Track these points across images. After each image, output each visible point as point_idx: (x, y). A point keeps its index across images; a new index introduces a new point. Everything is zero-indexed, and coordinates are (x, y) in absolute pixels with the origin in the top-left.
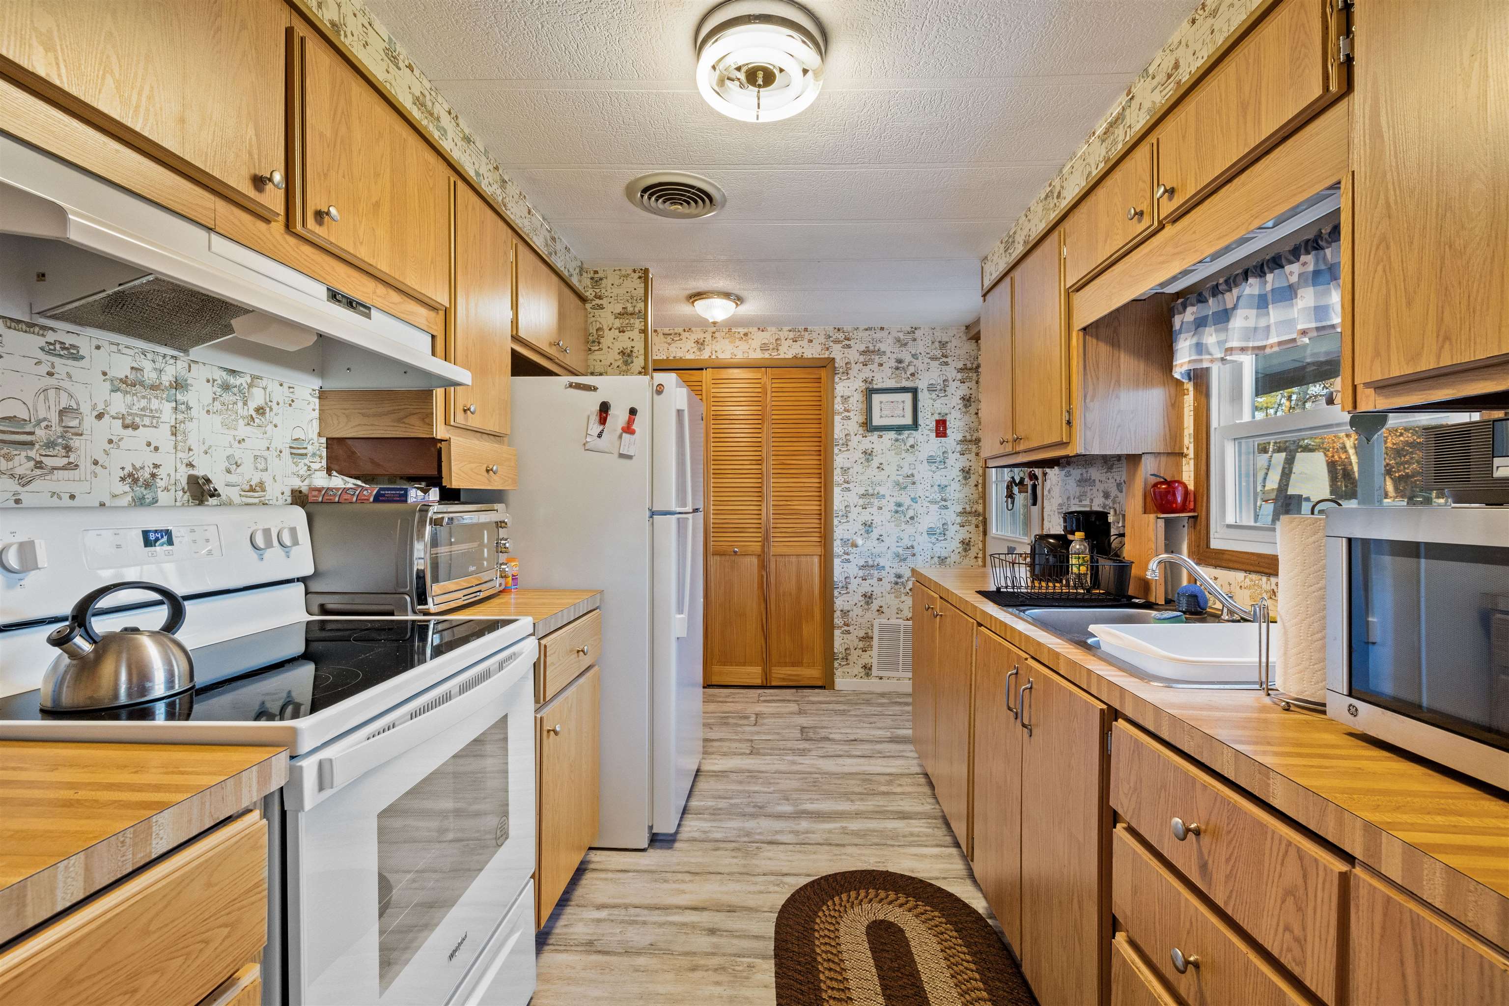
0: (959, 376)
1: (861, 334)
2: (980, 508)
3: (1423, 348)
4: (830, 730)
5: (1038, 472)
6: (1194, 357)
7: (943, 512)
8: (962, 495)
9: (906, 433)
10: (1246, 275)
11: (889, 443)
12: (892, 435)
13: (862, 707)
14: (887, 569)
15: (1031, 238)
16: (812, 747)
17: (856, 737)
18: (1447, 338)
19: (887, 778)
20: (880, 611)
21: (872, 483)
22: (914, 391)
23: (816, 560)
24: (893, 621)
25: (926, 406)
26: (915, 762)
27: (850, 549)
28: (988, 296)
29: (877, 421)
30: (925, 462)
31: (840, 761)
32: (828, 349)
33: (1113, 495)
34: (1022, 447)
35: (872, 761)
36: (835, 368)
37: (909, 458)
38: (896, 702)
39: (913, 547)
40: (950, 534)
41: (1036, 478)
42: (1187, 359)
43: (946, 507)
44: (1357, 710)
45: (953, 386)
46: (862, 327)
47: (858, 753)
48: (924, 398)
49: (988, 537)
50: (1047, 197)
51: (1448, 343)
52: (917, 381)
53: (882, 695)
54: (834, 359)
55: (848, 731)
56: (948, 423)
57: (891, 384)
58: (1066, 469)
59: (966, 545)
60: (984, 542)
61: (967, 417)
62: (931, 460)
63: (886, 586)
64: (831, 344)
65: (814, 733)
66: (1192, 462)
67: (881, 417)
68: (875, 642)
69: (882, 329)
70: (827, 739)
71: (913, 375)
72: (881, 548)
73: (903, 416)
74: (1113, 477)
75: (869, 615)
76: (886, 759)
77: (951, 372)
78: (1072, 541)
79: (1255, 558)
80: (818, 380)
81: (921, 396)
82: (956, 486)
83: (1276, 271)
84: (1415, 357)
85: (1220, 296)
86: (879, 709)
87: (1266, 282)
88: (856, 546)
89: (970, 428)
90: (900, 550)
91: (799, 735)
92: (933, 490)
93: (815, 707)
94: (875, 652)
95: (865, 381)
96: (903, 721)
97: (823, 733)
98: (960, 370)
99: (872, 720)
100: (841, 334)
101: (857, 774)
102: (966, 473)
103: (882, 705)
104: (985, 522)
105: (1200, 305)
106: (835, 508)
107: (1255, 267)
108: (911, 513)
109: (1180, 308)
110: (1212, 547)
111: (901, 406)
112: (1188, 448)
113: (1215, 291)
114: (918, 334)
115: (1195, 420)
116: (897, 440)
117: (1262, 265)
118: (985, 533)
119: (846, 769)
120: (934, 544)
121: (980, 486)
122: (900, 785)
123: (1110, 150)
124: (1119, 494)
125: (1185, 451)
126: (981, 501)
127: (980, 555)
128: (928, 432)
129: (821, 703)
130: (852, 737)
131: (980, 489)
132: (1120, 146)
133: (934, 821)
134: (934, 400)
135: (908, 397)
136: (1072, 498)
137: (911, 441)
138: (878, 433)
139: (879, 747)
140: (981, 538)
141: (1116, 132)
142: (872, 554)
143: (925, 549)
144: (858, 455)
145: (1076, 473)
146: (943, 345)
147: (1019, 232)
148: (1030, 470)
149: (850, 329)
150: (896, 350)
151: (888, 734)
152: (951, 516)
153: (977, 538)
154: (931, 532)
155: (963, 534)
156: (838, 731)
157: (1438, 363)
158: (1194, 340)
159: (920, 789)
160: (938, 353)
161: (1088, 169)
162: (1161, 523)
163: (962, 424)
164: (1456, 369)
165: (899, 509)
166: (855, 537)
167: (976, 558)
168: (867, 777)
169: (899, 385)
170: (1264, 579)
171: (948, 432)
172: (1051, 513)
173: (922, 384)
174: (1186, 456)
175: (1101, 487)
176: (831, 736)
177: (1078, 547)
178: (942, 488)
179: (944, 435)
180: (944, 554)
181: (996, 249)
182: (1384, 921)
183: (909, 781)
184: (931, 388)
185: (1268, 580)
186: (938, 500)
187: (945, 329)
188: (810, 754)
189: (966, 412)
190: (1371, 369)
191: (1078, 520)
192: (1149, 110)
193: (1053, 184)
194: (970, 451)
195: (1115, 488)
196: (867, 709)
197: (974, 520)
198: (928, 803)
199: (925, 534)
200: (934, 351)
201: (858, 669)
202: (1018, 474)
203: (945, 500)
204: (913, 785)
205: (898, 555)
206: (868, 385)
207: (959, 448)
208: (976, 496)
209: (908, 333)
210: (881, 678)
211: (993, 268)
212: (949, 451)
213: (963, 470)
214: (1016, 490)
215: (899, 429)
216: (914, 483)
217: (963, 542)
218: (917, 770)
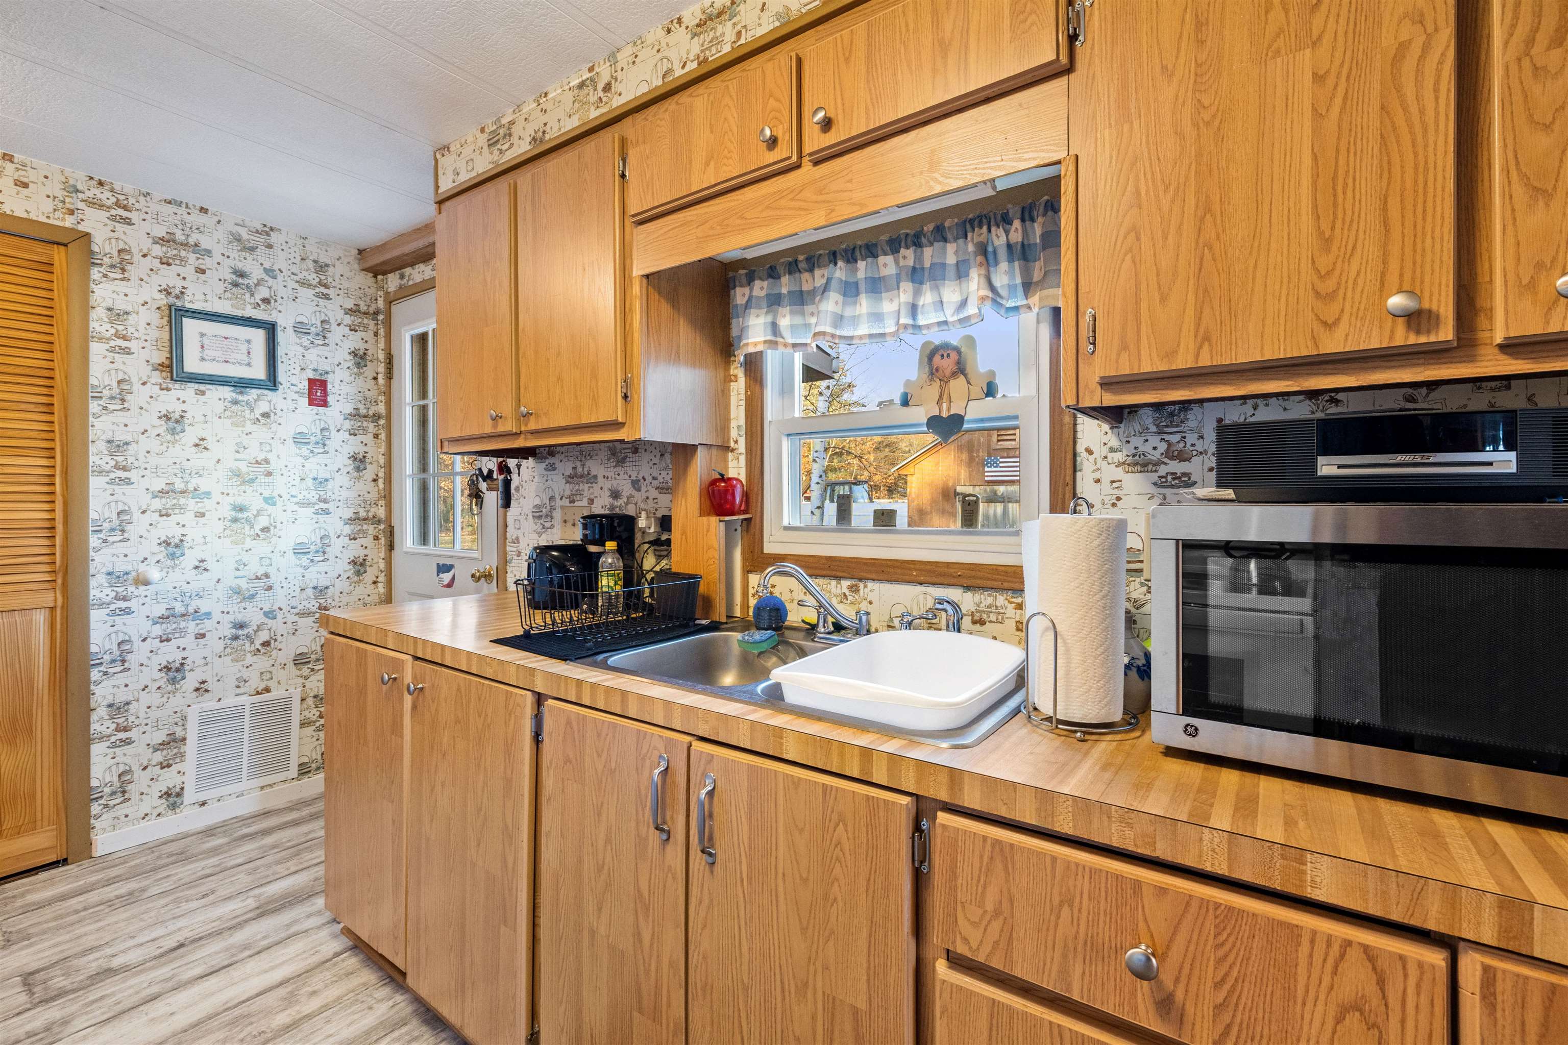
0: (348, 319)
1: (154, 207)
2: (381, 513)
3: (1178, 346)
4: (109, 951)
5: (512, 463)
6: (769, 338)
7: (322, 518)
8: (352, 494)
9: (254, 393)
10: (833, 258)
11: (220, 407)
12: (227, 392)
13: (171, 870)
14: (217, 616)
15: (547, 137)
16: (73, 1008)
17: (179, 937)
18: (1207, 338)
19: (282, 992)
20: (201, 689)
21: (183, 471)
22: (271, 329)
23: (40, 619)
24: (230, 701)
25: (291, 354)
26: (324, 933)
27: (131, 589)
28: (448, 204)
29: (192, 364)
30: (290, 441)
31: (159, 1008)
32: (71, 212)
33: (625, 494)
34: (532, 426)
35: (235, 973)
36: (92, 253)
37: (260, 433)
38: (243, 837)
39: (267, 576)
40: (331, 552)
41: (509, 471)
42: (762, 339)
43: (326, 512)
44: (1196, 729)
45: (337, 334)
46: (157, 195)
47: (198, 971)
48: (286, 341)
49: (396, 554)
50: (582, 85)
51: (1206, 344)
52: (274, 313)
53: (209, 832)
54: (87, 235)
55: (159, 932)
56: (329, 387)
57: (224, 307)
58: (547, 461)
59: (359, 565)
60: (388, 560)
61: (360, 382)
62: (300, 439)
63: (214, 644)
64: (81, 205)
65: (67, 975)
66: (743, 459)
67: (203, 359)
68: (191, 748)
69: (203, 210)
70: (110, 972)
71: (266, 301)
72: (204, 581)
73: (249, 365)
74: (626, 473)
75: (177, 701)
76: (263, 955)
77: (334, 310)
78: (599, 555)
79: (824, 561)
80: (47, 266)
81: (280, 336)
82: (343, 480)
83: (869, 260)
84: (1171, 354)
85: (797, 275)
86: (214, 860)
87: (856, 270)
88: (146, 583)
89: (365, 399)
90: (243, 584)
91: (23, 998)
92: (304, 485)
93: (48, 912)
94: (189, 764)
95: (167, 292)
96: (269, 866)
97: (92, 963)
98: (349, 312)
99: (203, 889)
100: (109, 194)
101: (210, 1017)
102: (359, 461)
103: (215, 851)
104: (390, 532)
105: (770, 280)
106: (93, 515)
107: (846, 251)
108: (263, 521)
109: (744, 280)
110: (766, 551)
111: (244, 348)
112: (736, 442)
113: (793, 268)
114: (274, 238)
115: (747, 411)
116: (236, 402)
117: (854, 249)
118: (391, 547)
119: (182, 1020)
120: (306, 568)
121: (381, 481)
122: (314, 993)
123: (709, 49)
124: (634, 493)
125: (732, 444)
126: (382, 502)
127: (382, 578)
128: (296, 396)
129: (63, 898)
130: (171, 943)
131: (381, 486)
132: (727, 48)
133: (404, 1030)
134: (306, 349)
135: (259, 336)
136: (558, 497)
137: (263, 407)
138: (196, 386)
139: (239, 937)
140: (382, 555)
141: (720, 28)
142: (183, 594)
143: (290, 577)
144: (151, 420)
145: (566, 467)
146: (321, 268)
147: (520, 123)
148: (501, 459)
149: (129, 188)
150: (234, 254)
151: (251, 903)
152: (335, 524)
153: (377, 555)
154: (300, 550)
155: (355, 550)
156: (131, 943)
157: (1197, 363)
158: (769, 319)
159: (355, 981)
160: (313, 278)
161: (666, 65)
162: (722, 525)
163: (352, 390)
164: (1215, 370)
165: (240, 515)
166: (142, 568)
167: (375, 583)
168: (237, 1012)
169: (239, 313)
170: (834, 582)
171: (329, 399)
172: (522, 518)
173: (284, 319)
174: (733, 450)
175: (607, 485)
176: (116, 963)
177: (610, 561)
178: (321, 483)
179: (325, 404)
180: (323, 582)
181: (470, 139)
182: (1546, 1017)
183: (328, 975)
184: (300, 329)
185: (838, 583)
186: (314, 500)
187: (324, 243)
188: (70, 1029)
189: (359, 374)
190: (1117, 362)
191: (601, 526)
192: (778, 16)
193: (597, 69)
194: (365, 431)
195: (630, 485)
196: (185, 872)
197: (371, 529)
198: (379, 1001)
199: (290, 555)
200: (305, 273)
201: (152, 802)
202: (490, 464)
203: (325, 501)
204: (339, 979)
205: (238, 591)
206: (172, 300)
207: (347, 425)
208: (374, 495)
209: (257, 232)
210: (203, 804)
211: (461, 165)
212: (332, 428)
213: (354, 458)
214: (483, 486)
215: (242, 385)
216: (269, 474)
217: (354, 562)
218: (336, 945)
